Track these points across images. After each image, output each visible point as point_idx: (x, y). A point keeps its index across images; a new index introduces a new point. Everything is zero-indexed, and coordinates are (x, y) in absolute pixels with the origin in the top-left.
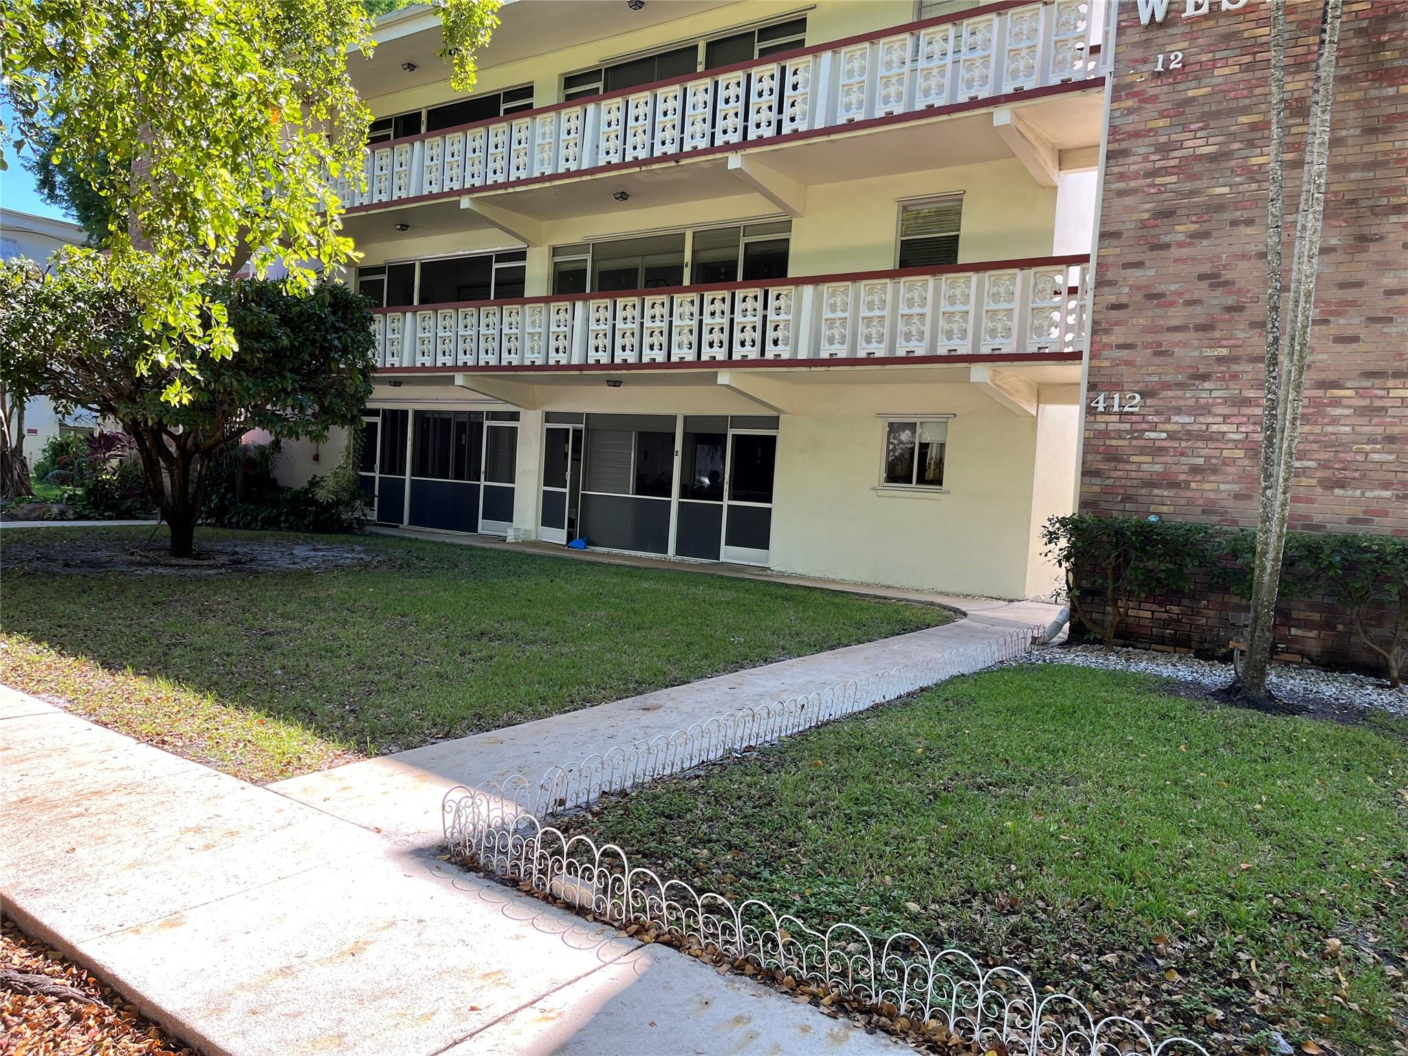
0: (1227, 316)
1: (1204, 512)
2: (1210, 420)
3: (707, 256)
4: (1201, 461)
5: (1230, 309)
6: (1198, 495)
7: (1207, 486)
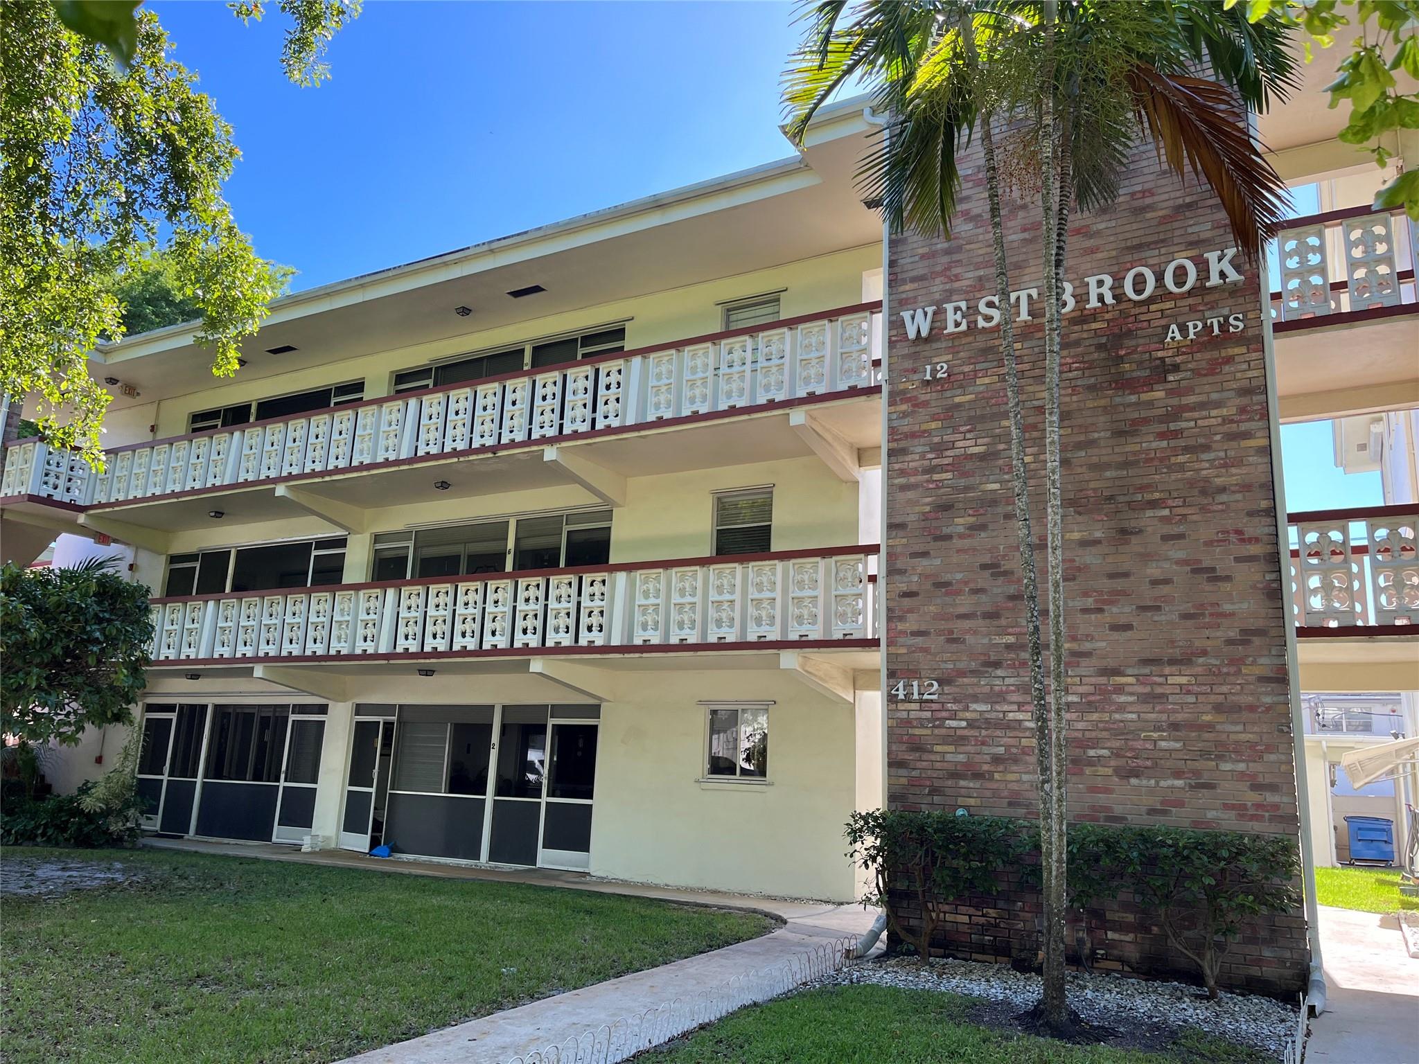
0: (1010, 604)
1: (1010, 804)
2: (1006, 708)
3: (530, 544)
4: (1001, 750)
5: (1013, 598)
6: (1002, 786)
7: (1011, 777)
